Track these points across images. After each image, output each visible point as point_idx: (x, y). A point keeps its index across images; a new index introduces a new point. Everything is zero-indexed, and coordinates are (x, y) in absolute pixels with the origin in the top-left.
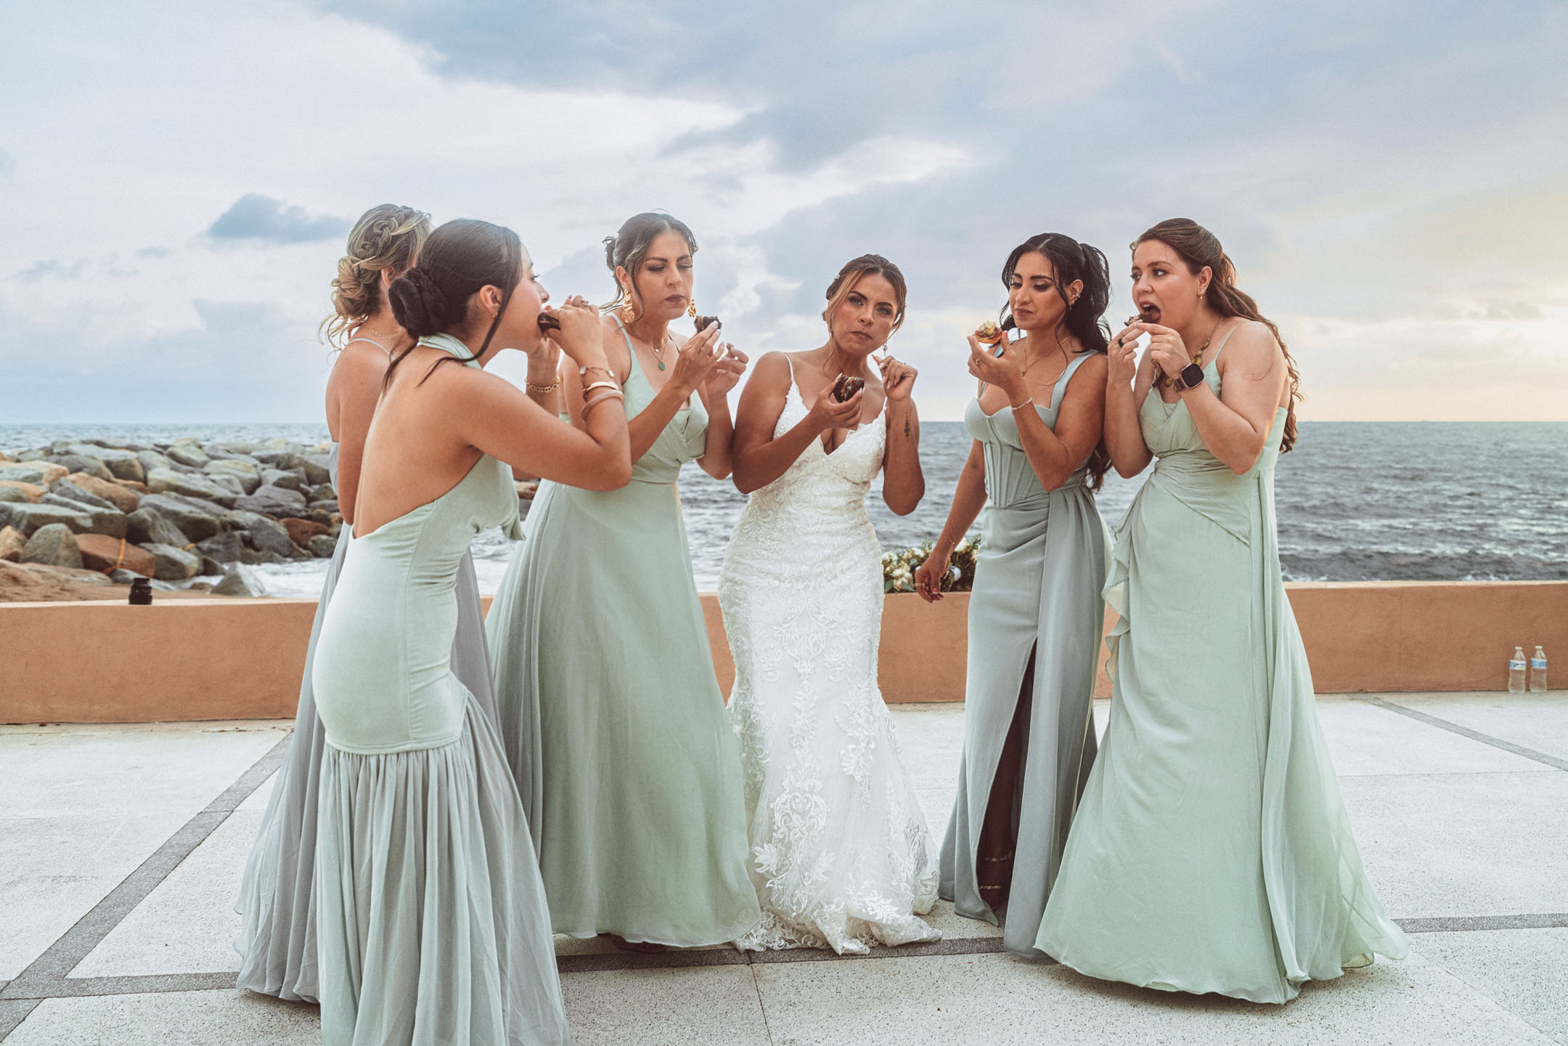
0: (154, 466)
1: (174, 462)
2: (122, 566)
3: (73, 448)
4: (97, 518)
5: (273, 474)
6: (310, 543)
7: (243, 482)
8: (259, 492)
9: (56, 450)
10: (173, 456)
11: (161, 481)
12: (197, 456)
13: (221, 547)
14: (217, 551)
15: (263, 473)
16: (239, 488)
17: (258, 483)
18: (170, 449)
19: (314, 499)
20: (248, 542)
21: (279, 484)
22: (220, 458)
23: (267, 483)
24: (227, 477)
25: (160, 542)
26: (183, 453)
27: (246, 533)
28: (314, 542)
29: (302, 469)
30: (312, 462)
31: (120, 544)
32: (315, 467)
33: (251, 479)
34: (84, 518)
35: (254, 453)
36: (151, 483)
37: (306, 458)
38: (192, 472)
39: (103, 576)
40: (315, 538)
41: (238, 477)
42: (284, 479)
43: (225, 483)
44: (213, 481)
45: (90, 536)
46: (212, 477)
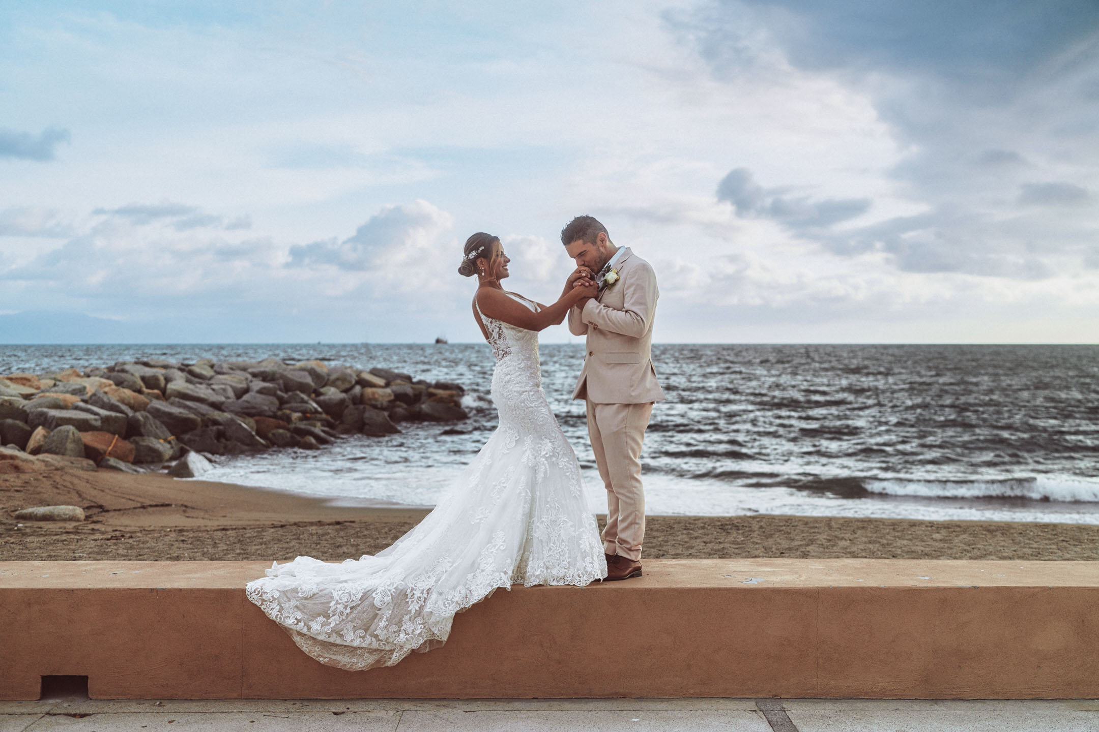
0: (175, 379)
1: (190, 377)
2: (110, 454)
3: (127, 367)
4: (106, 420)
5: (258, 384)
6: (270, 435)
7: (235, 390)
8: (246, 397)
9: (117, 368)
10: (191, 373)
11: (175, 390)
12: (207, 372)
13: (197, 438)
14: (194, 441)
15: (251, 384)
16: (231, 393)
17: (247, 390)
18: (190, 368)
19: (287, 402)
20: (220, 435)
21: (261, 392)
22: (223, 373)
23: (252, 391)
24: (223, 386)
25: (148, 436)
26: (197, 370)
27: (221, 427)
28: (274, 434)
29: (281, 381)
30: (290, 376)
31: (113, 438)
32: (292, 380)
33: (242, 388)
34: (96, 420)
35: (250, 370)
36: (168, 391)
37: (285, 373)
38: (201, 383)
39: (91, 462)
40: (275, 431)
41: (231, 386)
42: (264, 388)
43: (221, 391)
44: (213, 390)
45: (96, 433)
46: (214, 387)
